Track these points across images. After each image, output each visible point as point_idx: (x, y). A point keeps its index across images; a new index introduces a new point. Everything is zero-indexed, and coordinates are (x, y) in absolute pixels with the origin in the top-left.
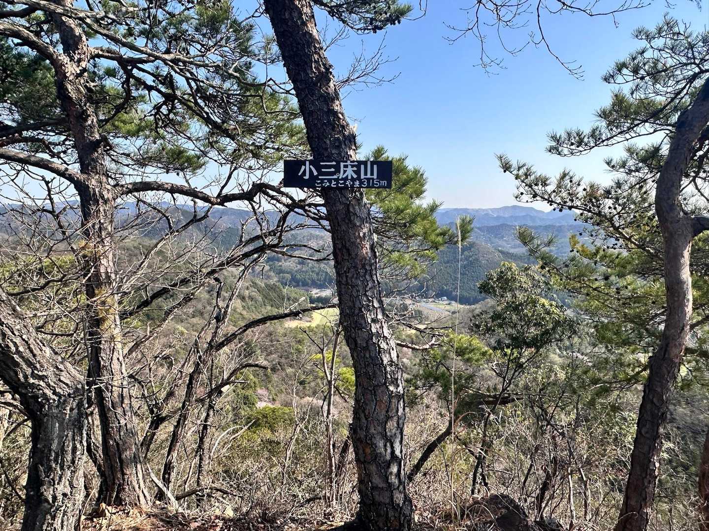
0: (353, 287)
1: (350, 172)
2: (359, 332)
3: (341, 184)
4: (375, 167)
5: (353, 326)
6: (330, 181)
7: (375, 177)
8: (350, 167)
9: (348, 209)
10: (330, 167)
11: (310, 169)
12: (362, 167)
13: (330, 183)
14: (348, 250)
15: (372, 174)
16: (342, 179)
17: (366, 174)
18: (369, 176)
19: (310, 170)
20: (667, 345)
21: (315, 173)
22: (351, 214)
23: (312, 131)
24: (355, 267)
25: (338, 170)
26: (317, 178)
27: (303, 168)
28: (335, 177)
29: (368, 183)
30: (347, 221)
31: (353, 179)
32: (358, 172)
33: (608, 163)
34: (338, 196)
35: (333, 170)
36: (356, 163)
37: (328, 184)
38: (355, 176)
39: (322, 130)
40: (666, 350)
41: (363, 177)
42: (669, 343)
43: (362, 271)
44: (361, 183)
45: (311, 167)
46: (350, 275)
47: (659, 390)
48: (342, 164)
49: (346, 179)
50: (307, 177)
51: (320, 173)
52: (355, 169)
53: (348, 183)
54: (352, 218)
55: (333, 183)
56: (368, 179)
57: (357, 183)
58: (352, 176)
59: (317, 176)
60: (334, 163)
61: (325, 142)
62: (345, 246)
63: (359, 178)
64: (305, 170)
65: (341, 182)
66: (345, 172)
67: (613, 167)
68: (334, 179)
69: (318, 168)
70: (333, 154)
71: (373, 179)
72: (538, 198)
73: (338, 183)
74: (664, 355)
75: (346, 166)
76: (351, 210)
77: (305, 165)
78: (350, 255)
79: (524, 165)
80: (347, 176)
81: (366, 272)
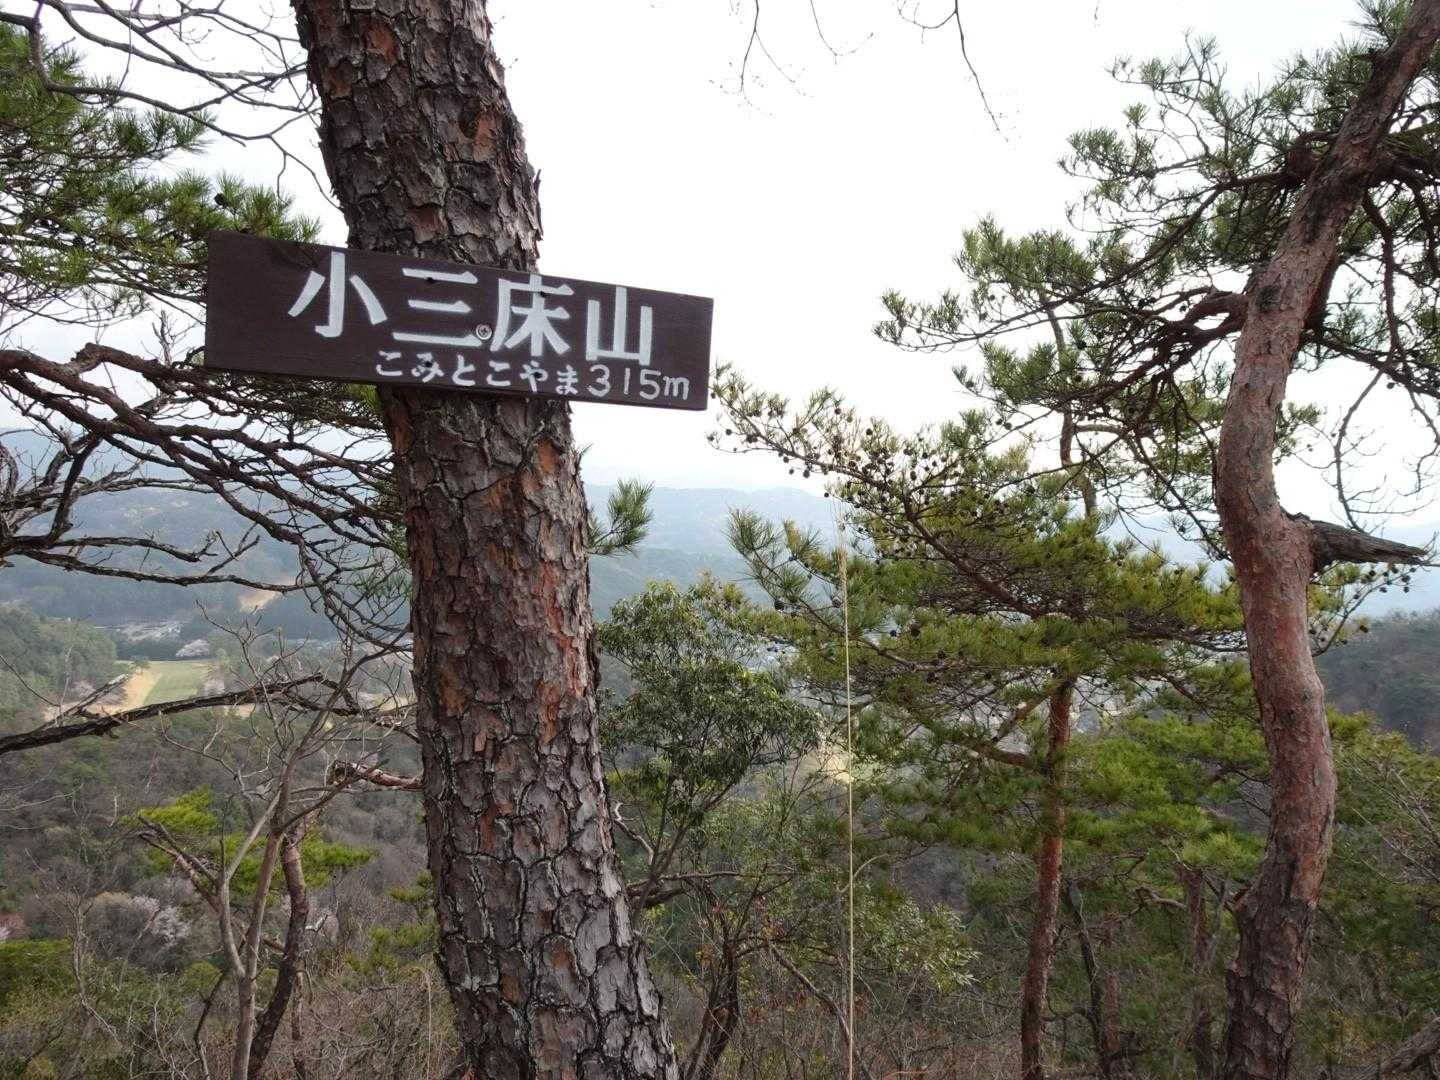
0: (516, 823)
1: (539, 327)
2: (544, 1020)
3: (499, 376)
4: (646, 314)
5: (516, 997)
6: (446, 356)
7: (644, 355)
8: (538, 302)
9: (517, 488)
10: (449, 292)
11: (350, 291)
12: (593, 308)
13: (449, 366)
14: (500, 664)
15: (632, 344)
16: (504, 355)
17: (606, 341)
18: (618, 350)
19: (352, 300)
20: (1293, 866)
21: (377, 314)
22: (528, 511)
23: (358, 118)
24: (524, 738)
25: (484, 315)
26: (381, 337)
27: (314, 281)
28: (471, 341)
29: (616, 379)
30: (507, 542)
31: (551, 360)
32: (573, 331)
33: (960, 376)
34: (475, 428)
35: (460, 307)
36: (565, 291)
37: (436, 371)
38: (561, 346)
39: (411, 121)
40: (1291, 881)
41: (593, 351)
42: (1296, 860)
43: (555, 752)
44: (587, 377)
45: (357, 282)
46: (501, 770)
47: (1278, 988)
48: (505, 288)
49: (521, 354)
50: (333, 328)
51: (402, 318)
52: (562, 314)
53: (528, 373)
54: (530, 529)
55: (462, 366)
56: (616, 366)
57: (569, 379)
58: (547, 346)
59: (385, 329)
60: (468, 278)
61: (424, 179)
62: (487, 649)
63: (577, 357)
64: (324, 292)
65: (500, 366)
66: (516, 322)
67: (970, 385)
68: (465, 351)
69: (393, 292)
70: (458, 238)
71: (635, 367)
72: (760, 443)
73: (483, 370)
74: (1288, 894)
75: (521, 299)
76: (529, 491)
77: (326, 273)
78: (506, 685)
79: (729, 366)
80: (526, 345)
81: (571, 754)
